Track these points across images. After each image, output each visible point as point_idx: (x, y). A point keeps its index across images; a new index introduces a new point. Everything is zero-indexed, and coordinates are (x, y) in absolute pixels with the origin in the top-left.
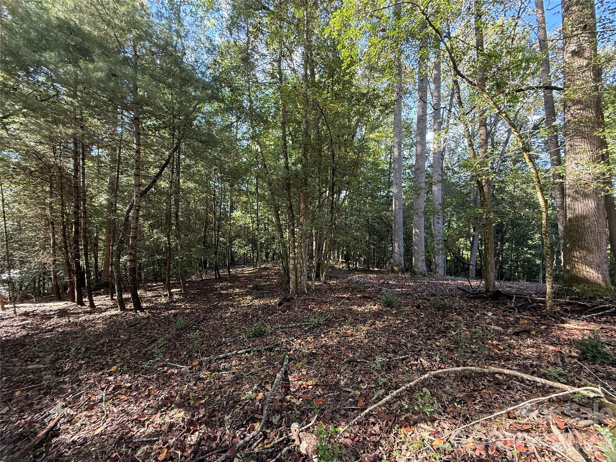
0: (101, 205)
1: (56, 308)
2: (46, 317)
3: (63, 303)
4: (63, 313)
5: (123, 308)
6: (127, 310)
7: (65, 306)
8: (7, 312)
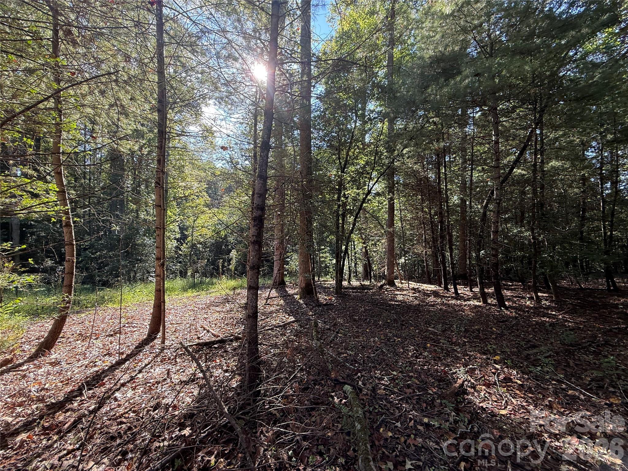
0: (454, 205)
1: (430, 289)
2: (426, 294)
3: (433, 286)
4: (435, 294)
5: (485, 302)
6: (490, 304)
7: (435, 288)
8: (404, 285)
